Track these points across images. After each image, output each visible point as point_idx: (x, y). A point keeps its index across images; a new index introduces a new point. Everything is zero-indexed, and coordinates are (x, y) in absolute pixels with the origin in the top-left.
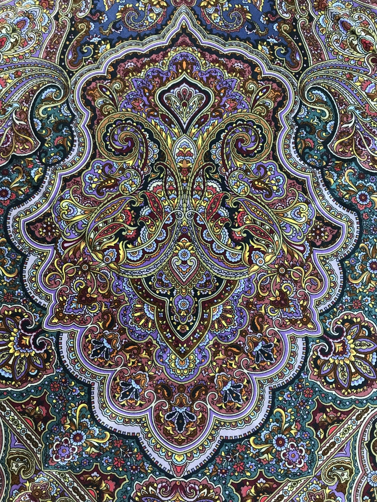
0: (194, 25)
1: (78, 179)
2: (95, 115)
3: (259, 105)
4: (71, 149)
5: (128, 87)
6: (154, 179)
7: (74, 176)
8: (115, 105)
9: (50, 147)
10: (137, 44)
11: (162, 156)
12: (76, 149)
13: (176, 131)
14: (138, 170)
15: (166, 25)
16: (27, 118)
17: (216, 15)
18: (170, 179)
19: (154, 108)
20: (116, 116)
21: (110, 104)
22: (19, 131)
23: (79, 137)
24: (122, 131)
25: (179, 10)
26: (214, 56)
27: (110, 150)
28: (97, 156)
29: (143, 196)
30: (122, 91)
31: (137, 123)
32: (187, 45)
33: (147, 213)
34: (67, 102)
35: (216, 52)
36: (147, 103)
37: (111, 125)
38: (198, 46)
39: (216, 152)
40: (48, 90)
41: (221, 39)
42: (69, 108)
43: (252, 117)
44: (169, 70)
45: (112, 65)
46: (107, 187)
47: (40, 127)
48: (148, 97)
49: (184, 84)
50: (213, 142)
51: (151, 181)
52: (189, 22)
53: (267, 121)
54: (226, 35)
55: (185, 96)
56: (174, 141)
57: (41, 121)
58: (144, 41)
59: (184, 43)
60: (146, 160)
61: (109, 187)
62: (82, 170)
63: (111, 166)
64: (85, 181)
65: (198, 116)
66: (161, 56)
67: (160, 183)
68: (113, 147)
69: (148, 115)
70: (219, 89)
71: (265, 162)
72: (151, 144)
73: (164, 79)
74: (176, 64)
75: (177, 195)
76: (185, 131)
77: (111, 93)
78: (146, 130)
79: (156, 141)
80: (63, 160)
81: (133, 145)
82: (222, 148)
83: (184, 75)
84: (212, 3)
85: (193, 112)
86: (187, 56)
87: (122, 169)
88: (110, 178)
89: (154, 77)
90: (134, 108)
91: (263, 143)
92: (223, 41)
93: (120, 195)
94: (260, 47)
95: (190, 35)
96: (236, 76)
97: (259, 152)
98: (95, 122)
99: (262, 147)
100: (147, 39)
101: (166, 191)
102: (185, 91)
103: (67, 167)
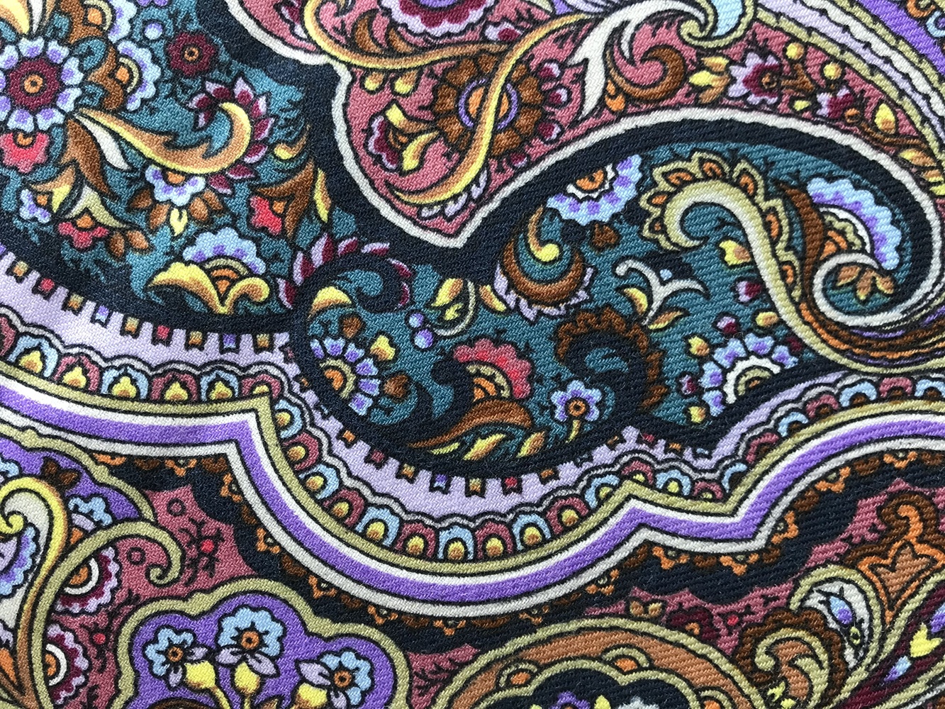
1: (229, 559)
2: (737, 589)
4: (446, 469)
7: (246, 526)
9: (435, 321)
12: (456, 500)
16: (635, 104)
21: (838, 673)
22: (531, 71)
23: (550, 507)
28: (424, 662)
34: (813, 367)
47: (583, 216)
57: (633, 213)
62: (298, 579)
98: (686, 599)
103: (302, 470)
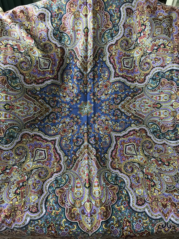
0: (58, 141)
1: (3, 151)
2: (21, 141)
3: (53, 169)
4: (8, 144)
5: (33, 142)
6: (17, 166)
8: (26, 143)
9: (5, 139)
10: (44, 135)
11: (24, 162)
12: (9, 144)
13: (32, 160)
14: (16, 161)
15: (53, 136)
16: (6, 129)
17: (64, 143)
18: (20, 168)
19: (33, 151)
20: (24, 146)
21: (26, 142)
22: (2, 130)
23: (13, 143)
24: (22, 150)
25: (58, 135)
26: (55, 151)
27: (15, 151)
28: (12, 150)
29: (11, 167)
30: (31, 142)
31: (27, 151)
32: (53, 144)
33: (7, 172)
34: (18, 133)
35: (56, 150)
36: (33, 149)
37: (21, 146)
38: (54, 146)
39: (34, 171)
40: (17, 127)
41: (60, 148)
42: (17, 135)
43: (49, 170)
44: (44, 146)
45: (35, 134)
46: (6, 159)
47: (7, 133)
48: (34, 148)
49: (44, 152)
50: (36, 168)
51: (16, 165)
52: (58, 139)
53: (51, 174)
54: (62, 148)
55: (41, 154)
56: (29, 161)
57: (9, 132)
58: (46, 136)
59: (52, 143)
60: (20, 160)
61: (7, 159)
62: (6, 150)
63: (12, 155)
64: (4, 153)
65: (39, 161)
66: (45, 142)
67: (17, 167)
68: (17, 152)
69: (30, 151)
70: (49, 158)
71: (41, 181)
72: (24, 158)
73: (41, 147)
74: (46, 146)
75: (17, 173)
76: (33, 161)
77: (28, 140)
78: (27, 154)
79: (26, 158)
80: (4, 144)
81: (21, 155)
82: (36, 171)
83: (46, 150)
84: (66, 140)
85: (39, 159)
86: (50, 146)
87: (13, 158)
88: (9, 157)
89: (40, 145)
90: (29, 147)
91: (45, 177)
92: (60, 149)
93: (7, 163)
94: (66, 157)
95: (55, 142)
96: (55, 159)
97: (42, 178)
98: (19, 143)
99: (44, 178)
100: (47, 136)
101: (16, 170)
102: (42, 153)
103: (3, 147)
